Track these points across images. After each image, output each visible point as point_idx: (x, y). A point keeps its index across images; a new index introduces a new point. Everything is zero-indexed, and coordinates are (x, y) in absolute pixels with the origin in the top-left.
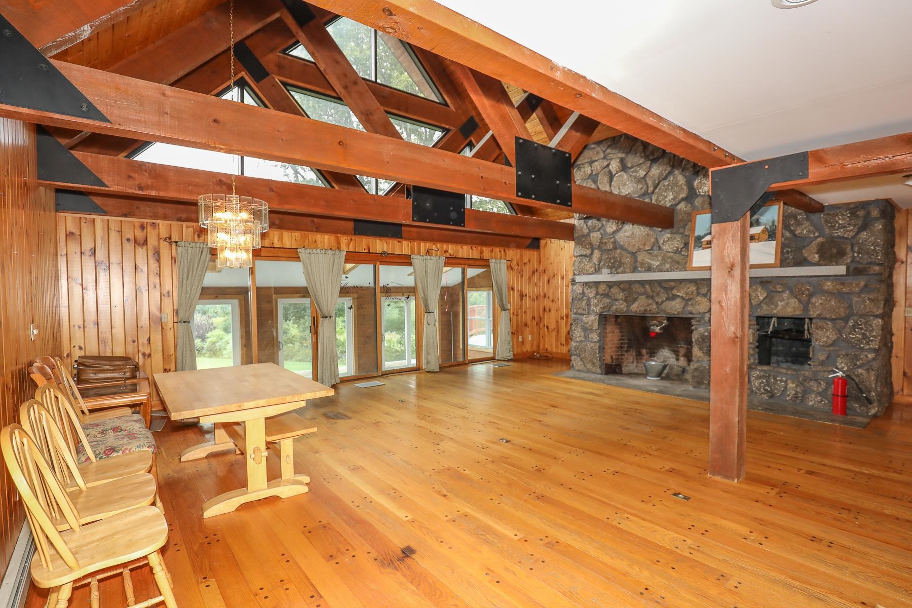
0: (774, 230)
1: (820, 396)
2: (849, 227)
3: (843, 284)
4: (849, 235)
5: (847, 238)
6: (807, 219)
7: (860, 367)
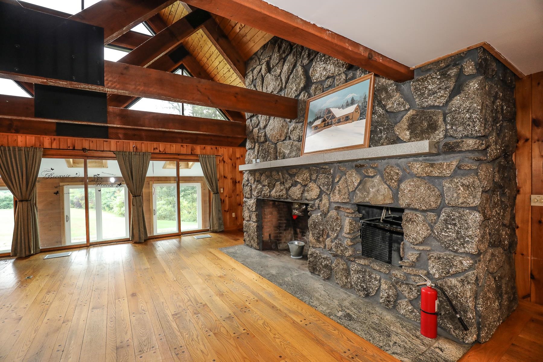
0: (365, 107)
1: (412, 305)
2: (440, 92)
3: (432, 165)
4: (440, 102)
5: (438, 107)
6: (398, 90)
7: (454, 275)
